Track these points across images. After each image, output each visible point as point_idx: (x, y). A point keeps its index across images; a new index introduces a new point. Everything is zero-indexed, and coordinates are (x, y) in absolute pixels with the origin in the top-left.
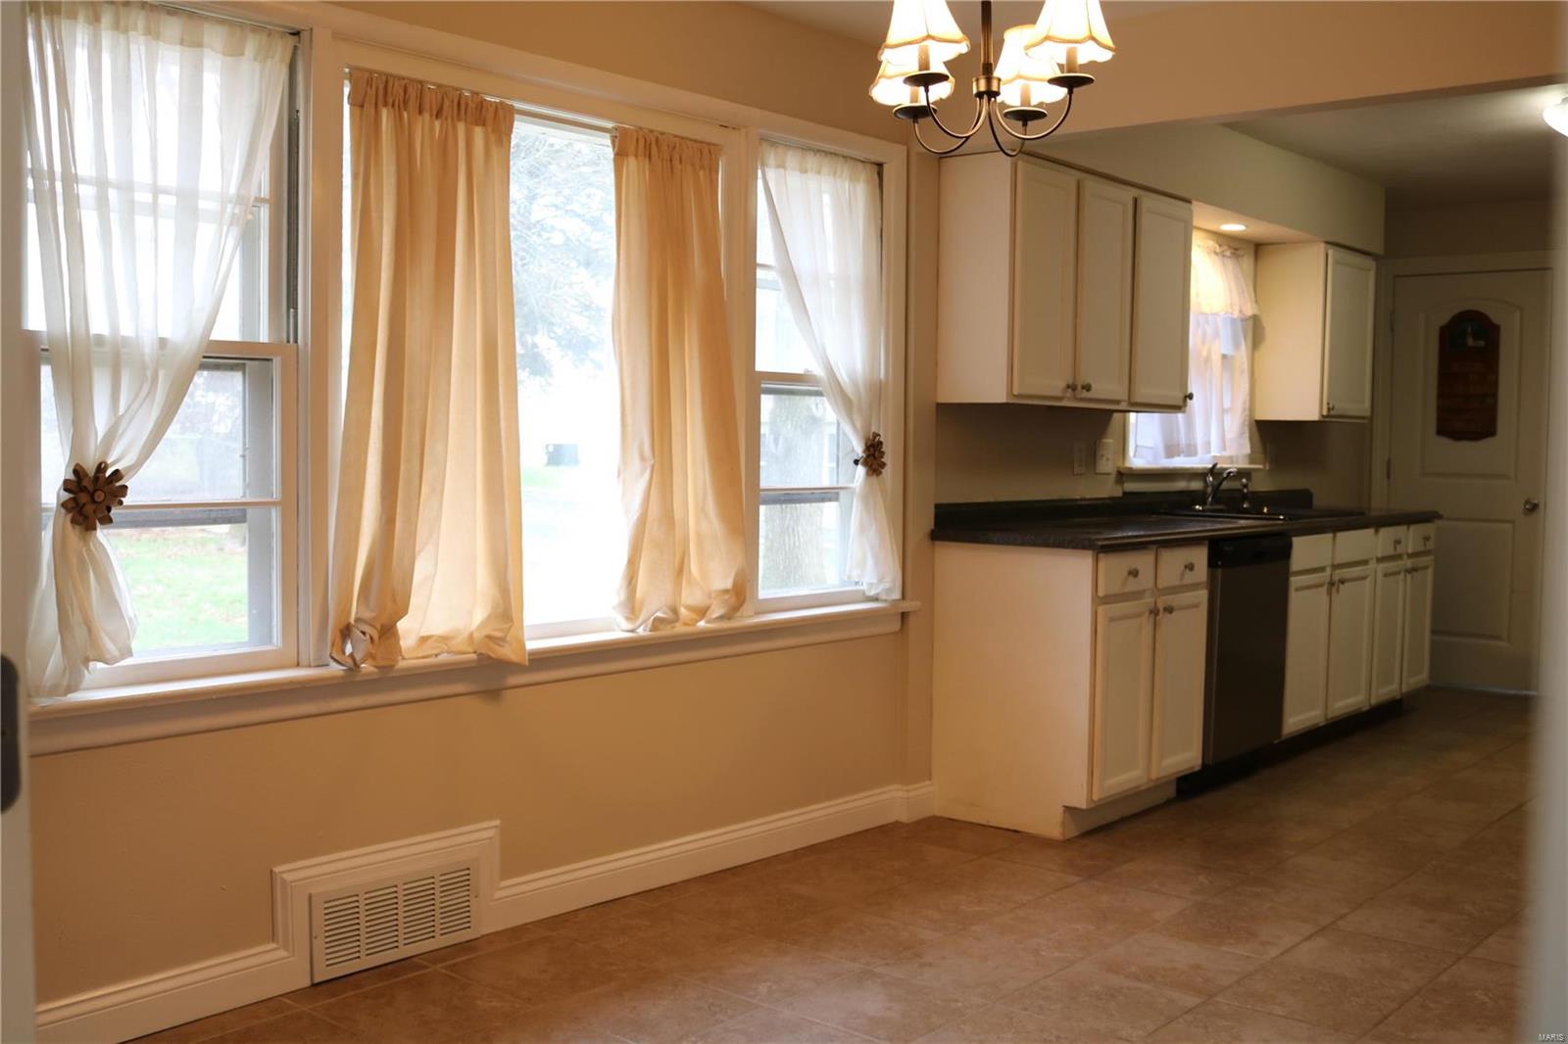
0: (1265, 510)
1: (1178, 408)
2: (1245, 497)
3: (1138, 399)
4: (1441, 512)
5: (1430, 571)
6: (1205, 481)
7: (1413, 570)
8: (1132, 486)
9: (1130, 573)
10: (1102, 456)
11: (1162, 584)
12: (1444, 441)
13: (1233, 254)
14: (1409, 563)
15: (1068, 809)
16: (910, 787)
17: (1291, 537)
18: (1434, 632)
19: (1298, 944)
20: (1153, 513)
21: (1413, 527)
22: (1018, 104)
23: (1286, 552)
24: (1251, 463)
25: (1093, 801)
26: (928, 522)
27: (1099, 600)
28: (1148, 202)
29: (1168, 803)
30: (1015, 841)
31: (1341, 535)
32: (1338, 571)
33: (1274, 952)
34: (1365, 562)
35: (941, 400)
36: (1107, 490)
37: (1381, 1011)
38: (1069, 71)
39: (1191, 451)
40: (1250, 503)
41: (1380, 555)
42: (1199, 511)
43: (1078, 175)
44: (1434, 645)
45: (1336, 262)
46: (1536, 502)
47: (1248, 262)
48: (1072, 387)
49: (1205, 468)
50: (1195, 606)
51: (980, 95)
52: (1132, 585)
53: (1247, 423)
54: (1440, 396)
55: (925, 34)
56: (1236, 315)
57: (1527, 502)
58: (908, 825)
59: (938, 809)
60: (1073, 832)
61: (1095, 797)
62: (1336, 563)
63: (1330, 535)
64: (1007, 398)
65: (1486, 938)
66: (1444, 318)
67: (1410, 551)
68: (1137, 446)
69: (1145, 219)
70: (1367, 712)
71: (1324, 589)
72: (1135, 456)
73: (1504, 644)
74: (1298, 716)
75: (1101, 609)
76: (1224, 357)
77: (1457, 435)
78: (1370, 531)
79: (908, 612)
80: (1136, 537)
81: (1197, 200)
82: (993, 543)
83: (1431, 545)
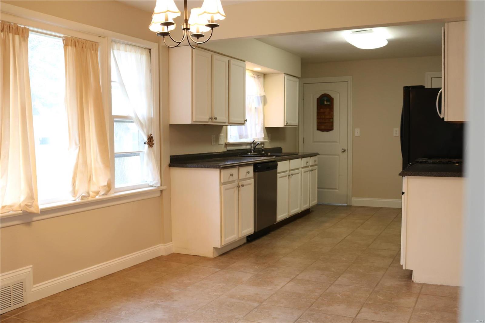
0: (269, 154)
1: (243, 124)
2: (263, 150)
3: (231, 122)
4: (319, 153)
5: (316, 171)
6: (251, 146)
7: (312, 170)
8: (229, 148)
9: (231, 175)
10: (220, 139)
11: (240, 178)
12: (319, 132)
13: (257, 77)
14: (311, 168)
15: (215, 248)
16: (166, 245)
17: (277, 162)
18: (318, 188)
19: (286, 284)
20: (236, 156)
21: (311, 158)
22: (196, 32)
23: (276, 167)
24: (264, 140)
25: (222, 245)
26: (168, 161)
27: (222, 184)
28: (232, 61)
29: (244, 244)
30: (199, 259)
31: (291, 161)
32: (291, 172)
33: (279, 287)
34: (298, 169)
35: (171, 123)
36: (222, 149)
37: (311, 302)
38: (212, 23)
39: (247, 137)
40: (265, 152)
41: (302, 167)
42: (250, 155)
43: (212, 53)
44: (318, 192)
45: (287, 79)
46: (345, 149)
47: (262, 79)
48: (211, 118)
49: (251, 142)
50: (250, 184)
51: (184, 29)
52: (231, 179)
53: (263, 128)
54: (318, 119)
55: (167, 10)
56: (259, 95)
57: (343, 149)
58: (166, 256)
59: (174, 250)
60: (217, 255)
61: (223, 244)
62: (290, 169)
63: (288, 161)
64: (192, 122)
65: (339, 277)
66: (318, 96)
67: (311, 165)
68: (230, 136)
69: (231, 66)
70: (300, 213)
71: (287, 177)
72: (230, 139)
73: (337, 191)
74: (281, 216)
75: (222, 187)
76: (256, 108)
77: (322, 130)
78: (300, 159)
79: (163, 190)
80: (232, 164)
81: (247, 61)
82: (189, 167)
83: (317, 163)
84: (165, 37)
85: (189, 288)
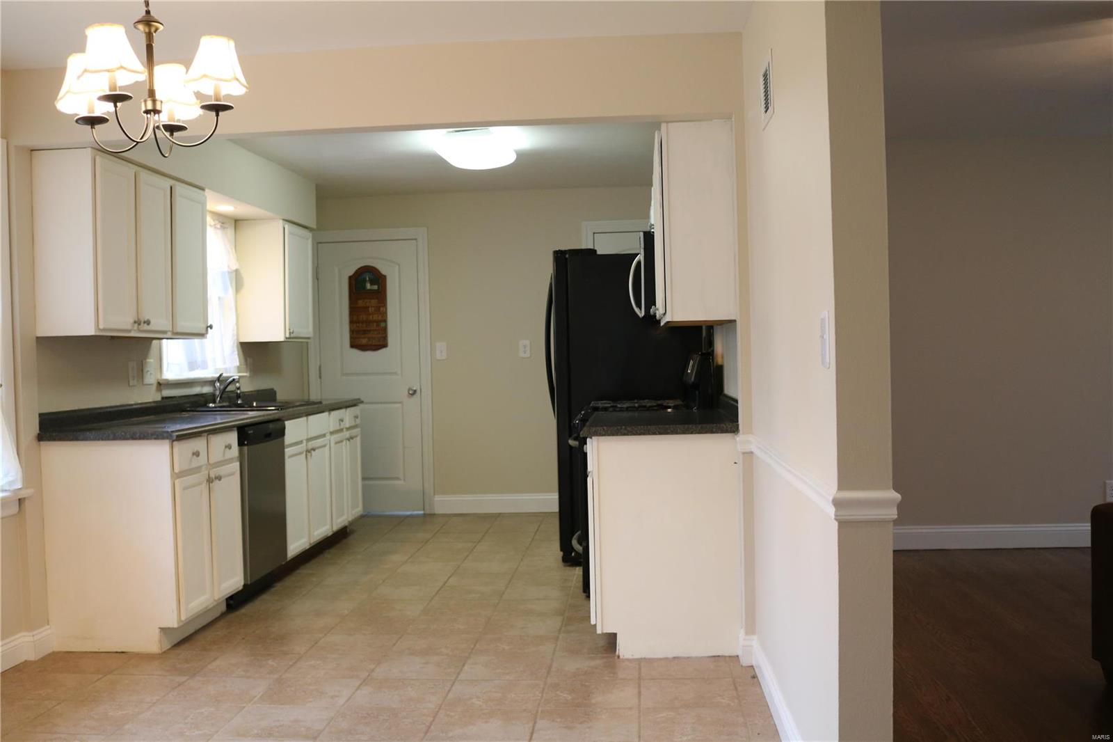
0: (255, 404)
1: (202, 335)
2: (238, 396)
3: (179, 330)
4: (362, 399)
5: (359, 438)
6: (215, 387)
7: (351, 438)
8: (167, 393)
9: (194, 454)
10: (148, 371)
11: (212, 461)
12: (355, 352)
13: (221, 226)
14: (347, 434)
15: (163, 630)
16: (35, 633)
17: (284, 421)
18: (364, 479)
19: (354, 693)
20: (183, 411)
21: (348, 409)
22: (166, 120)
23: (281, 433)
24: (239, 372)
25: (182, 621)
26: (35, 428)
27: (176, 476)
28: (180, 189)
29: (223, 615)
30: (126, 659)
31: (311, 418)
32: (310, 443)
33: (341, 701)
34: (324, 436)
35: (39, 335)
36: (150, 396)
37: (425, 724)
38: (217, 101)
39: (204, 365)
40: (242, 401)
41: (331, 430)
42: (213, 407)
43: (136, 168)
44: (364, 487)
45: (290, 233)
46: (415, 389)
47: (230, 231)
48: (138, 322)
49: (214, 378)
50: (232, 474)
51: (147, 112)
52: (196, 462)
53: (236, 345)
54: (352, 322)
55: (119, 65)
56: (226, 269)
57: (409, 390)
58: (37, 661)
59: (56, 645)
60: (167, 646)
61: (183, 618)
62: (309, 437)
63: (305, 418)
64: (95, 332)
65: (464, 665)
66: (351, 272)
67: (348, 426)
68: (168, 364)
69: (178, 201)
70: (332, 536)
71: (304, 455)
72: (167, 370)
73: (402, 482)
74: (296, 544)
75: (177, 482)
76: (219, 298)
77: (363, 348)
78: (326, 414)
79: (24, 498)
80: (196, 428)
81: (209, 189)
82: (91, 440)
83: (358, 421)
84: (96, 127)
85: (127, 727)
